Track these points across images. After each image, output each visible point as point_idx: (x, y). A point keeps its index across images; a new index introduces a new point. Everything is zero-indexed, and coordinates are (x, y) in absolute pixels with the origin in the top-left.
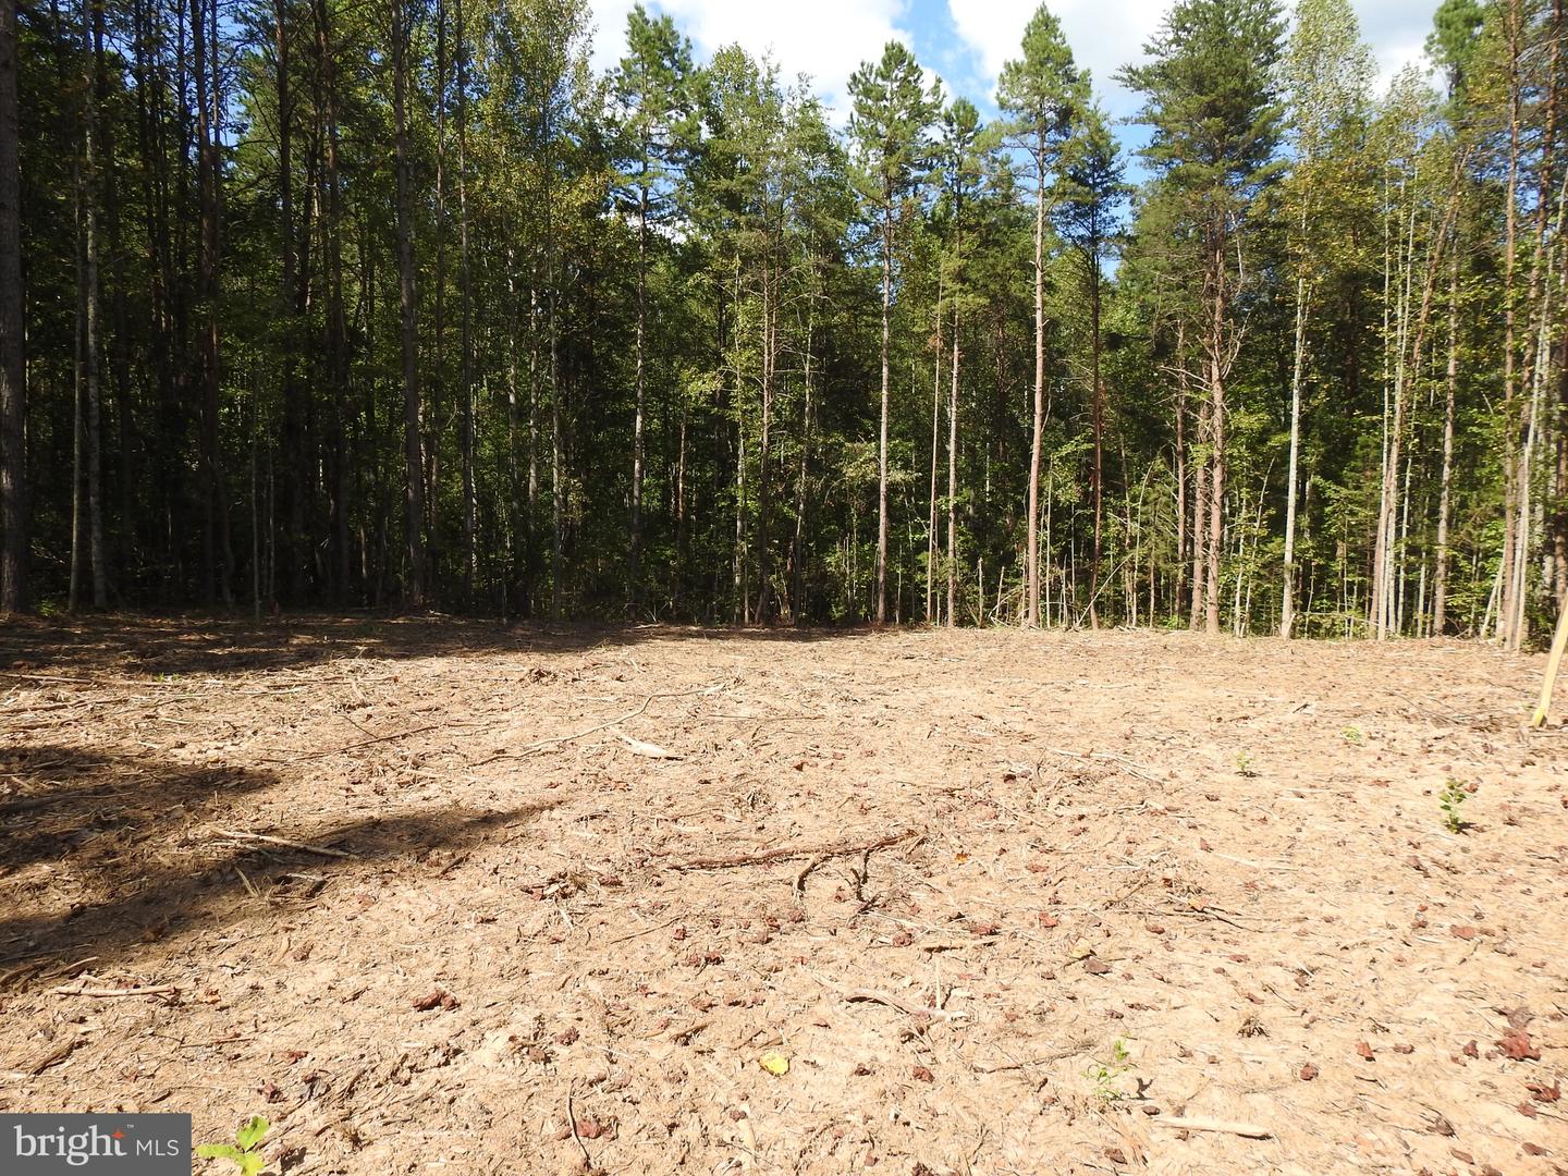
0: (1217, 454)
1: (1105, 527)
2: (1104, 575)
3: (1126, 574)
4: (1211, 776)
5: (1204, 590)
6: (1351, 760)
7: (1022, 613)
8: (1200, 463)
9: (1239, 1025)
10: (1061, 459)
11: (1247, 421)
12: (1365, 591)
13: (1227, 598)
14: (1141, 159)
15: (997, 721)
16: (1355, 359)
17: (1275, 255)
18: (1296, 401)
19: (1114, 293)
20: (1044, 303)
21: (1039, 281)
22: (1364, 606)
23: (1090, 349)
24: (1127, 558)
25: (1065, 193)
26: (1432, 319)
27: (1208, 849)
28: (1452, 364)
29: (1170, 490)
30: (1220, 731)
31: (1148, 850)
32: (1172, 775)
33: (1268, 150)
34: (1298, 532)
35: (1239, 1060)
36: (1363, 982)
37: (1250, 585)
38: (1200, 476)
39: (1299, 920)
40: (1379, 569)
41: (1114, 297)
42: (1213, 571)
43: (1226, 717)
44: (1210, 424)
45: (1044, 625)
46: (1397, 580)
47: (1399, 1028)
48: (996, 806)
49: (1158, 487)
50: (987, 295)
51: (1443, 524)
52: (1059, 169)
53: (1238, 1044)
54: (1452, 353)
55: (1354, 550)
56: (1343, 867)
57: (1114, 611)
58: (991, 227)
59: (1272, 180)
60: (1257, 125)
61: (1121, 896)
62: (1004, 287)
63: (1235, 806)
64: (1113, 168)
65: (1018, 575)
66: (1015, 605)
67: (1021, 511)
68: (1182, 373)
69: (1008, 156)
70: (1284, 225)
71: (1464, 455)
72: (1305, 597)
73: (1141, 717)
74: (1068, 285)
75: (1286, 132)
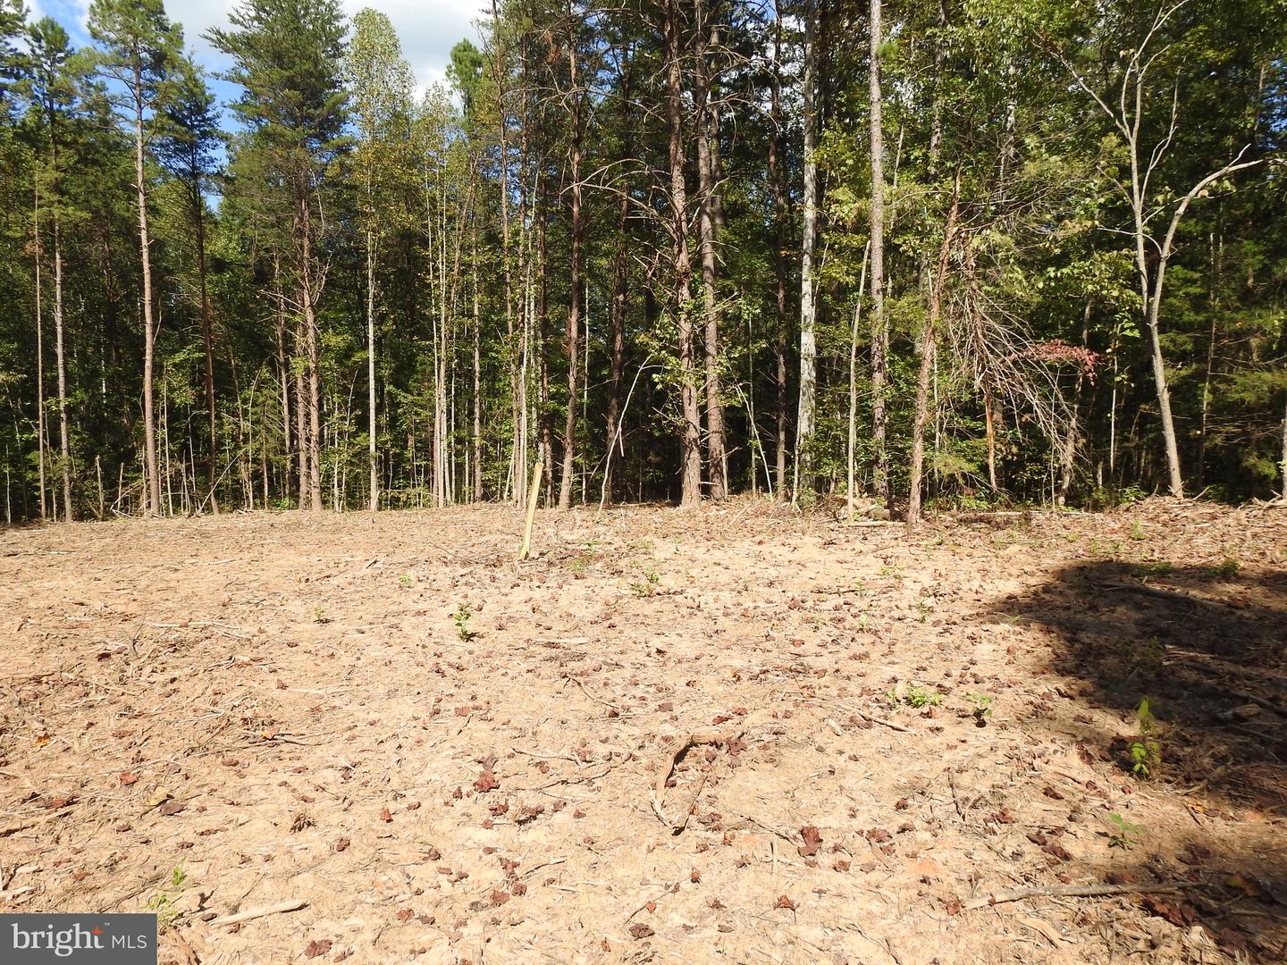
0: (312, 366)
1: (220, 426)
2: (223, 467)
3: (242, 465)
4: (294, 627)
5: (309, 476)
6: (401, 599)
7: (144, 505)
8: (299, 373)
9: (291, 824)
10: (175, 365)
11: (335, 340)
12: (429, 471)
13: (328, 482)
14: (233, 112)
15: (97, 605)
16: (414, 297)
17: (349, 210)
18: (371, 326)
19: (216, 223)
20: (149, 224)
21: (142, 203)
22: (429, 483)
23: (197, 270)
24: (241, 452)
25: (163, 129)
26: (463, 273)
27: (284, 687)
28: (476, 306)
29: (276, 394)
30: (307, 590)
31: (233, 697)
32: (261, 631)
33: (339, 126)
34: (378, 427)
35: (289, 852)
36: (391, 765)
37: (345, 471)
38: (300, 383)
39: (350, 729)
40: (437, 455)
41: (216, 227)
42: (315, 461)
43: (313, 577)
44: (306, 340)
45: (168, 514)
46: (450, 462)
47: (412, 792)
48: (87, 684)
49: (265, 392)
50: (88, 209)
51: (477, 421)
52: (156, 105)
53: (289, 840)
54: (476, 299)
55: (420, 442)
56: (388, 680)
57: (232, 498)
58: (88, 146)
59: (343, 150)
60: (329, 103)
61: (202, 741)
62: (106, 205)
63: (310, 647)
64: (209, 115)
65: (139, 470)
66: (137, 497)
67: (137, 412)
68: (281, 297)
69: (103, 84)
70: (354, 187)
71: (488, 372)
72: (386, 477)
73: (241, 585)
74: (173, 210)
75: (352, 115)
